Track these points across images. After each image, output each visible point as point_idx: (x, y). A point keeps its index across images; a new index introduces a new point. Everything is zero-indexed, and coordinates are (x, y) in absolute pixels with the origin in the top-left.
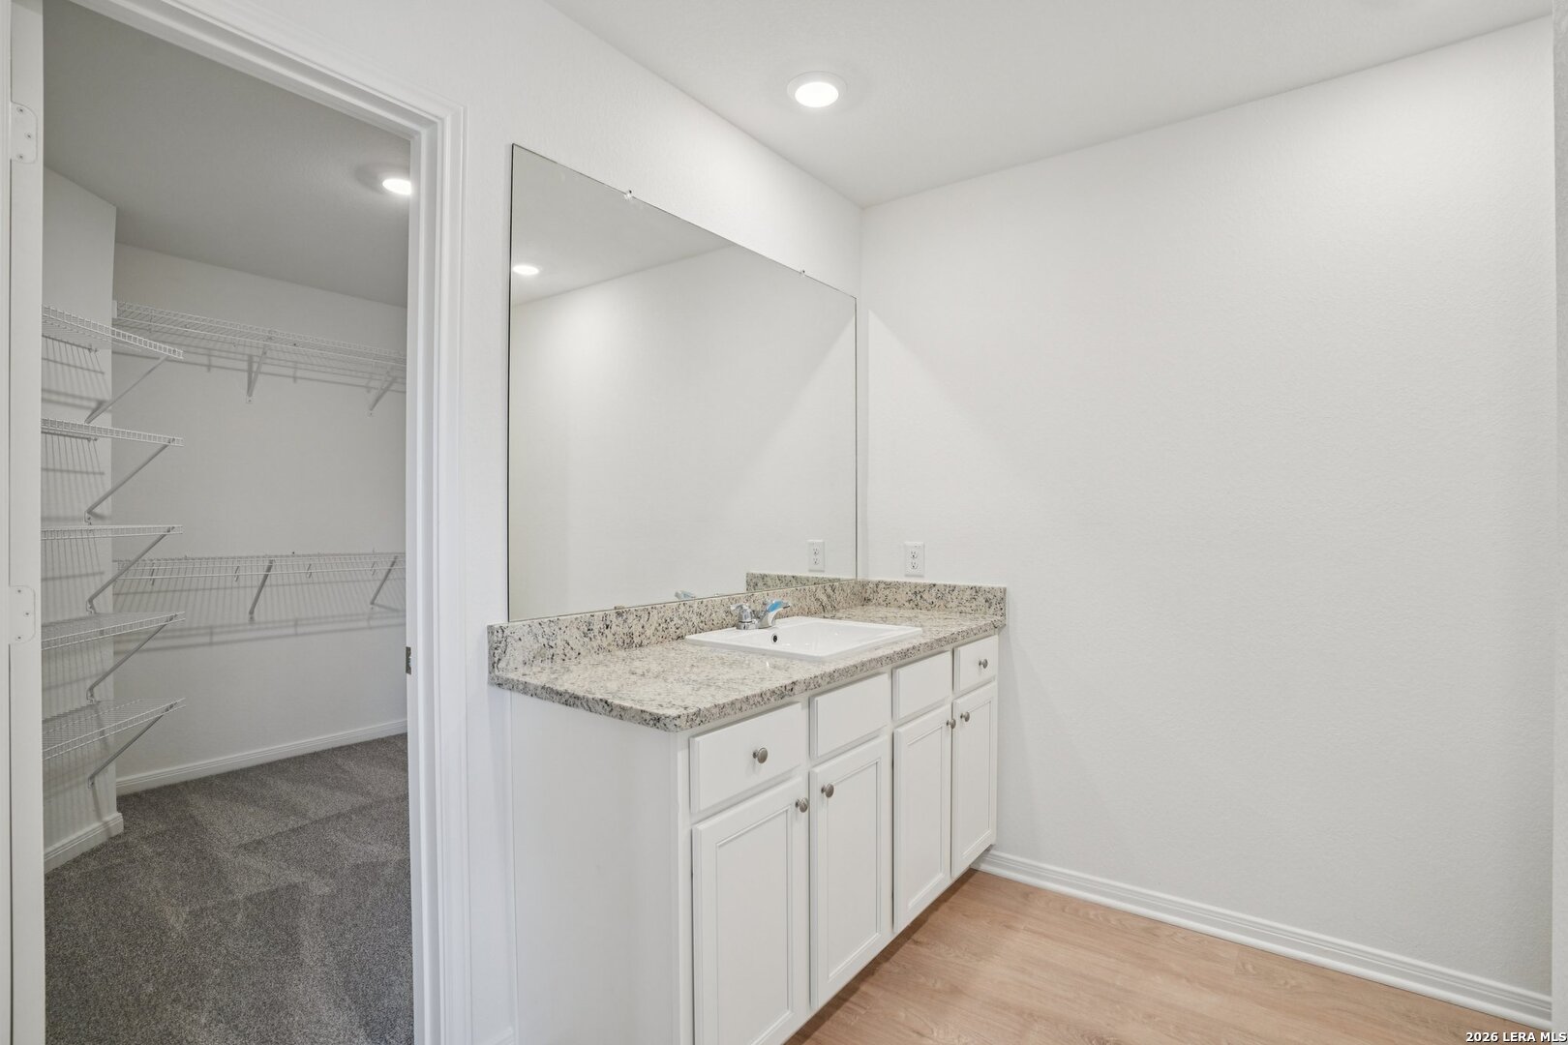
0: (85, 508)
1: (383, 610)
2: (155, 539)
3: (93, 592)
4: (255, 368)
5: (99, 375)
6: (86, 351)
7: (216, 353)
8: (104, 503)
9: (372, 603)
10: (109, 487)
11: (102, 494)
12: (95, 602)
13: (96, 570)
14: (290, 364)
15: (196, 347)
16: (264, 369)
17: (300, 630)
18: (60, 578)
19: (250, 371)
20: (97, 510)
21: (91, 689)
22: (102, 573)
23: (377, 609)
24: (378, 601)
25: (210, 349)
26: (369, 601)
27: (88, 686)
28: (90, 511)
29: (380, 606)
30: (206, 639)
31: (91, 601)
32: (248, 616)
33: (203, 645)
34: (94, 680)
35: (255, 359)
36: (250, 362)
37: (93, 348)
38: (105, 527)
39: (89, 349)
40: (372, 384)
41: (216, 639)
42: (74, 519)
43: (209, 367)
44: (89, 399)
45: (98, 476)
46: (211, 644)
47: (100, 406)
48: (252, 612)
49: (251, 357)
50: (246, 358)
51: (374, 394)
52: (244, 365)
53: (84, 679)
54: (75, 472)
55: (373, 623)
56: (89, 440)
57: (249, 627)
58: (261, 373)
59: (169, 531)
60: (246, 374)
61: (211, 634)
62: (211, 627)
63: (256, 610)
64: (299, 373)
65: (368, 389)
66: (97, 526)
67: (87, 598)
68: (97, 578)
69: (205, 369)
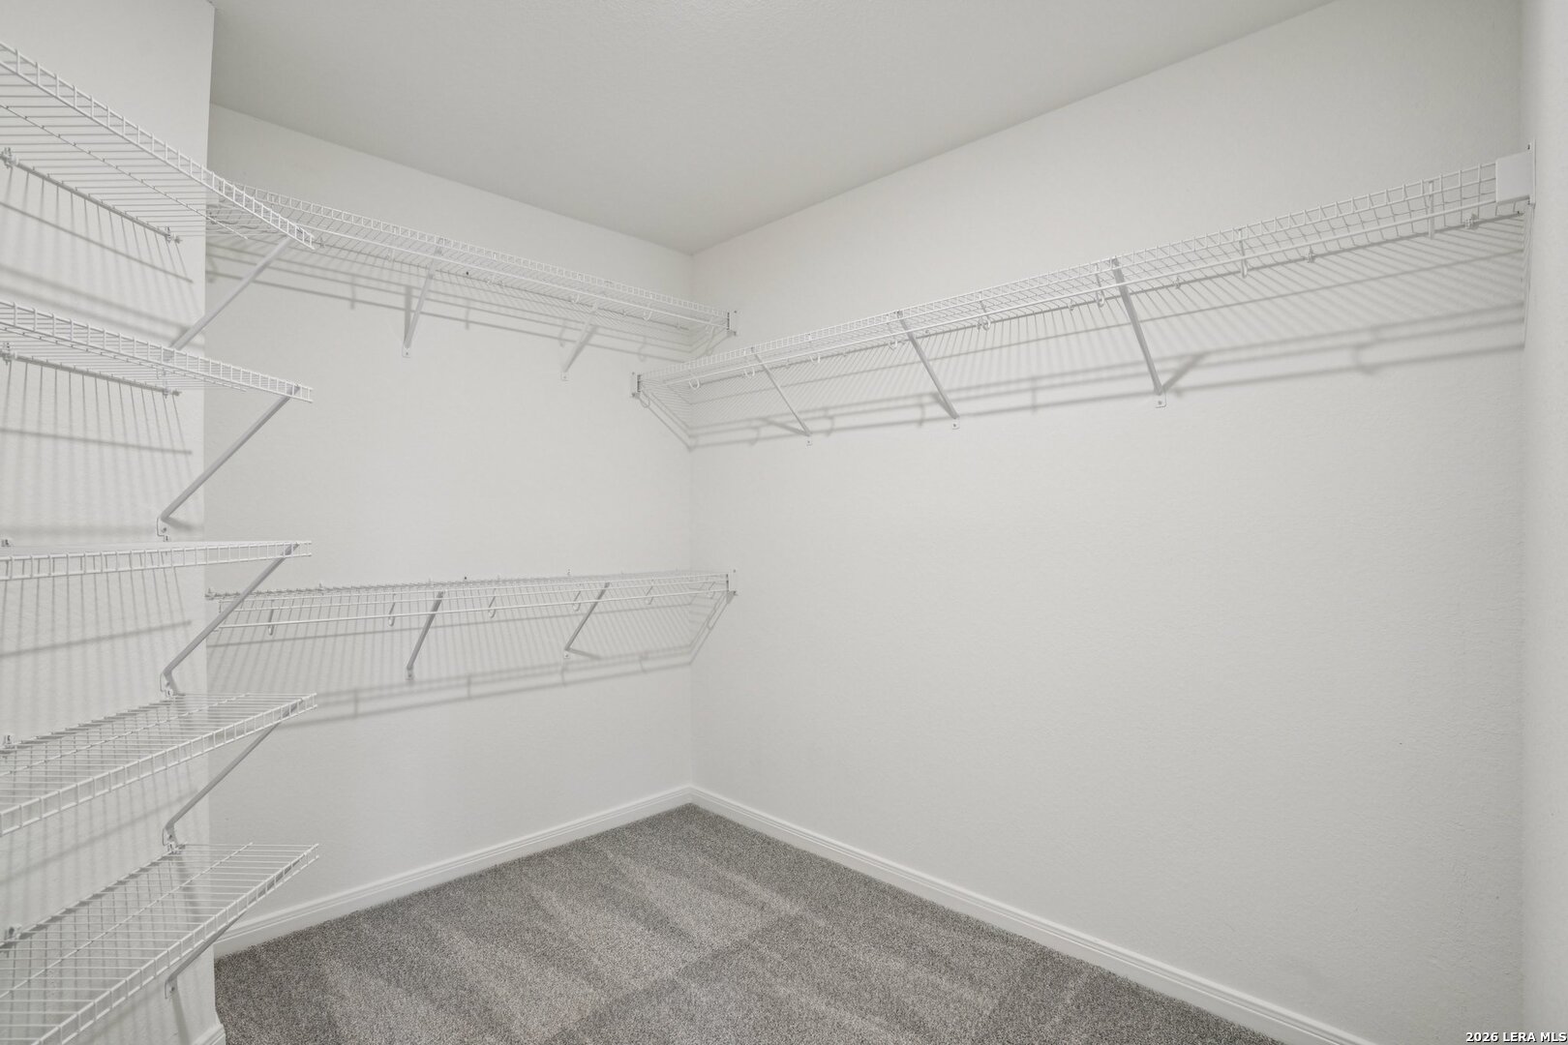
0: (158, 512)
1: (581, 658)
2: (269, 564)
3: (172, 656)
4: (415, 303)
5: (184, 284)
6: (161, 238)
7: (362, 282)
8: (190, 500)
9: (568, 649)
10: (199, 470)
11: (187, 484)
12: (175, 673)
13: (178, 619)
14: (460, 302)
15: (335, 271)
16: (428, 307)
17: (476, 690)
18: (112, 637)
19: (408, 310)
20: (179, 515)
21: (170, 826)
22: (186, 624)
23: (573, 656)
24: (575, 645)
25: (353, 275)
26: (563, 646)
27: (164, 823)
28: (166, 518)
29: (576, 652)
30: (349, 709)
31: (168, 673)
32: (405, 673)
33: (342, 718)
34: (177, 809)
35: (416, 293)
36: (408, 296)
37: (174, 235)
38: (192, 545)
39: (166, 236)
40: (568, 334)
41: (363, 708)
42: (136, 531)
43: (353, 301)
44: (165, 322)
45: (181, 457)
46: (355, 716)
47: (185, 335)
48: (410, 668)
49: (409, 288)
50: (402, 290)
51: (570, 348)
52: (400, 302)
53: (157, 810)
54: (139, 447)
55: (569, 677)
56: (164, 392)
57: (406, 689)
58: (422, 313)
59: (289, 553)
60: (402, 314)
61: (356, 701)
62: (356, 691)
63: (415, 665)
64: (474, 316)
65: (561, 340)
66: (179, 542)
67: (162, 667)
68: (180, 631)
69: (347, 303)
